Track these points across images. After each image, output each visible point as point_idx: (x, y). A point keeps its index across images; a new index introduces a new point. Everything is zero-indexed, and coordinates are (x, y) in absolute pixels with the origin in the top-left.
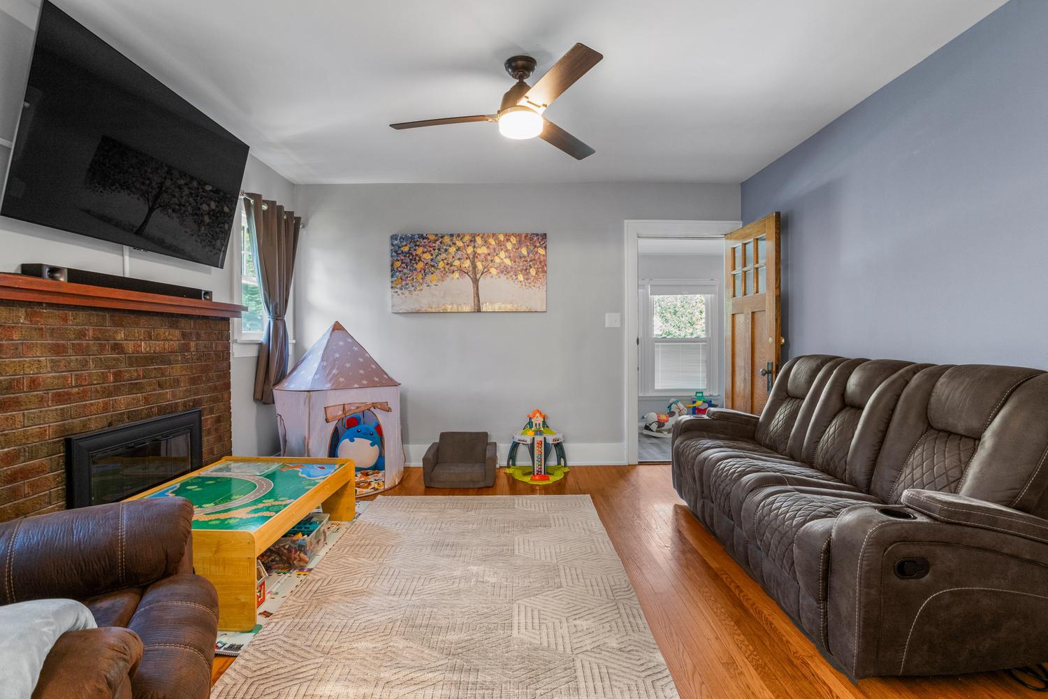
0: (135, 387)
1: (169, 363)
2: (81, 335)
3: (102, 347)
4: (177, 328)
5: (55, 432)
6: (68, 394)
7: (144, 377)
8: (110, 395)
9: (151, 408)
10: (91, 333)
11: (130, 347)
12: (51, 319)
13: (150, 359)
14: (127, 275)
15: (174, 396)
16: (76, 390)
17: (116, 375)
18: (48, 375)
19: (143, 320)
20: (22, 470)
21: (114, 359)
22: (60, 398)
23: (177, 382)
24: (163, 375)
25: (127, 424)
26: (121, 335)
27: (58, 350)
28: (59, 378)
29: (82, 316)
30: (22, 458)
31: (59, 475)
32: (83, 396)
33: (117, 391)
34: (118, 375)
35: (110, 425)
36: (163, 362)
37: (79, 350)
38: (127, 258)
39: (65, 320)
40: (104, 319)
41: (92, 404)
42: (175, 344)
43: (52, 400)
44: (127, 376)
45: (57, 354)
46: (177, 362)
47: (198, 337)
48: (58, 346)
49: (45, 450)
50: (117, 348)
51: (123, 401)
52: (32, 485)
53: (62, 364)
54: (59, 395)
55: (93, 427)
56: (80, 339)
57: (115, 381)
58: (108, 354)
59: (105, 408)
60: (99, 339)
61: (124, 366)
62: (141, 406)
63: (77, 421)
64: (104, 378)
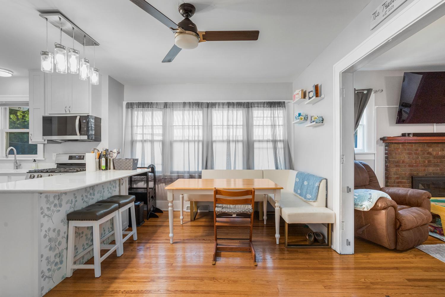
0: (436, 165)
2: (417, 150)
3: (424, 153)
5: (409, 174)
6: (413, 165)
7: (440, 163)
8: (426, 167)
9: (443, 173)
10: (420, 149)
11: (434, 153)
12: (408, 146)
13: (443, 157)
14: (435, 132)
16: (415, 164)
17: (428, 161)
18: (407, 160)
19: (440, 145)
21: (428, 157)
22: (410, 166)
25: (432, 175)
26: (431, 150)
27: (410, 154)
28: (410, 161)
29: (417, 145)
30: (400, 179)
31: (410, 185)
32: (417, 166)
33: (429, 166)
34: (429, 161)
35: (426, 175)
37: (416, 154)
38: (435, 126)
39: (412, 146)
40: (425, 146)
41: (420, 169)
43: (408, 166)
44: (433, 162)
45: (410, 155)
48: (410, 153)
49: (406, 178)
50: (429, 153)
51: (431, 169)
52: (403, 185)
53: (411, 157)
55: (420, 175)
57: (428, 163)
58: (426, 155)
59: (424, 170)
60: (423, 151)
61: (432, 159)
62: (439, 171)
63: (415, 172)
64: (424, 162)
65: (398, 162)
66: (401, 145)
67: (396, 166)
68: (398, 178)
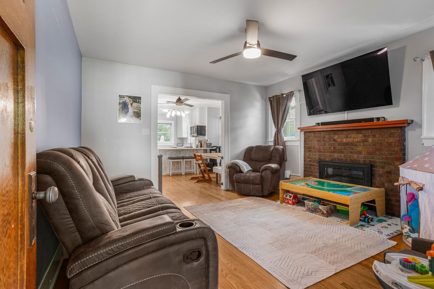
0: (341, 152)
1: (356, 146)
2: (324, 137)
3: (330, 140)
4: (361, 133)
5: (318, 159)
6: (321, 151)
7: (344, 149)
8: (332, 153)
9: (347, 159)
11: (339, 140)
12: (318, 134)
13: (346, 144)
15: (358, 157)
16: (323, 150)
17: (333, 147)
18: (317, 146)
19: (344, 132)
20: (312, 164)
21: (334, 143)
22: (319, 151)
23: (360, 153)
24: (352, 149)
25: (337, 161)
26: (336, 137)
27: (319, 141)
28: (319, 147)
29: (325, 133)
30: (312, 162)
31: (318, 168)
32: (324, 152)
33: (334, 152)
34: (334, 148)
35: (332, 160)
36: (352, 145)
37: (324, 141)
38: (346, 114)
39: (321, 134)
40: (331, 133)
41: (327, 154)
42: (359, 140)
44: (338, 148)
45: (319, 142)
46: (360, 145)
47: (374, 136)
49: (316, 161)
50: (335, 140)
51: (336, 155)
52: (313, 168)
53: (320, 144)
54: (319, 150)
55: (327, 160)
56: (324, 138)
58: (332, 142)
59: (330, 156)
60: (329, 138)
61: (336, 145)
62: (343, 157)
63: (323, 157)
64: (330, 148)
65: (310, 148)
66: (312, 133)
67: (309, 151)
68: (310, 161)
